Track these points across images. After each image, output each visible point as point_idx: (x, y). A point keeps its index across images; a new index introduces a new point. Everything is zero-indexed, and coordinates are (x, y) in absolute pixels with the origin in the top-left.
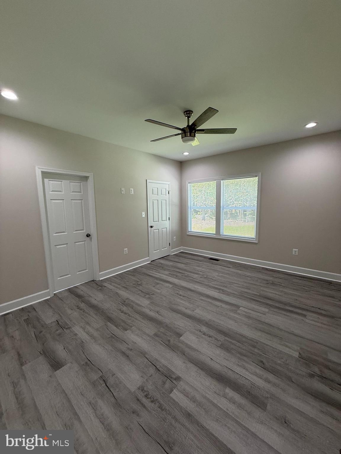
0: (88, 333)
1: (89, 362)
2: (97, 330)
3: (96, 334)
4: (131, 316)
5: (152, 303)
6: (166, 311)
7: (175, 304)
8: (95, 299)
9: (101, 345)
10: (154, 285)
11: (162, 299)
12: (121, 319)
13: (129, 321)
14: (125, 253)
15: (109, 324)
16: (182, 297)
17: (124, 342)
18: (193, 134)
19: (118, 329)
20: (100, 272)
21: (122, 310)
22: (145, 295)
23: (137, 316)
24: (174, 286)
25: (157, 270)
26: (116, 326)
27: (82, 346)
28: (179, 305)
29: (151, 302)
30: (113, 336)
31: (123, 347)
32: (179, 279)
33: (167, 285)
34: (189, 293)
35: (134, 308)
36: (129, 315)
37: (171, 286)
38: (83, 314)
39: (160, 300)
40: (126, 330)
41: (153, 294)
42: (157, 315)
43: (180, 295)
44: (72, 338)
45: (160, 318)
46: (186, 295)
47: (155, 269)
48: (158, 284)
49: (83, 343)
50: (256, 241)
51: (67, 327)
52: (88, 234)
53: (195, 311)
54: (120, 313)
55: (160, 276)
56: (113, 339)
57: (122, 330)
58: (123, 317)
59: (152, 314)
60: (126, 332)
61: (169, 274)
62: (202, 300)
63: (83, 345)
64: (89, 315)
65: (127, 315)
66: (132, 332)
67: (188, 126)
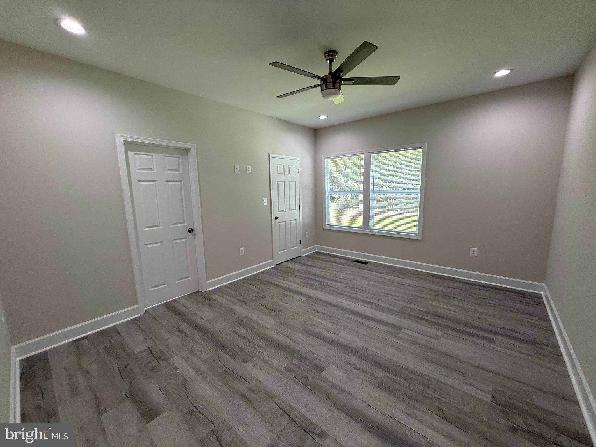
0: (193, 367)
1: (195, 410)
2: (205, 361)
3: (203, 368)
4: (252, 342)
5: (280, 323)
6: (300, 335)
7: (311, 325)
8: (202, 318)
9: (211, 384)
10: (282, 298)
11: (293, 318)
12: (237, 346)
13: (250, 350)
14: (241, 255)
15: (221, 352)
16: (320, 315)
17: (243, 379)
18: (337, 85)
19: (235, 360)
20: (207, 280)
21: (238, 333)
22: (270, 313)
23: (261, 343)
24: (309, 299)
25: (284, 277)
26: (231, 356)
27: (184, 386)
28: (317, 326)
29: (278, 321)
30: (229, 371)
31: (242, 387)
32: (315, 289)
33: (299, 297)
34: (331, 309)
35: (254, 330)
36: (249, 341)
37: (304, 299)
38: (185, 339)
39: (291, 318)
40: (245, 361)
41: (281, 311)
42: (288, 341)
43: (317, 312)
44: (171, 373)
45: (291, 344)
46: (326, 312)
47: (282, 276)
48: (286, 296)
49: (187, 382)
50: (419, 236)
51: (163, 358)
52: (190, 229)
53: (339, 335)
54: (237, 338)
55: (288, 285)
56: (228, 376)
57: (239, 361)
58: (241, 343)
59: (281, 339)
60: (245, 365)
61: (301, 282)
62: (348, 318)
63: (186, 384)
64: (194, 340)
65: (247, 340)
66: (254, 365)
67: (330, 73)
